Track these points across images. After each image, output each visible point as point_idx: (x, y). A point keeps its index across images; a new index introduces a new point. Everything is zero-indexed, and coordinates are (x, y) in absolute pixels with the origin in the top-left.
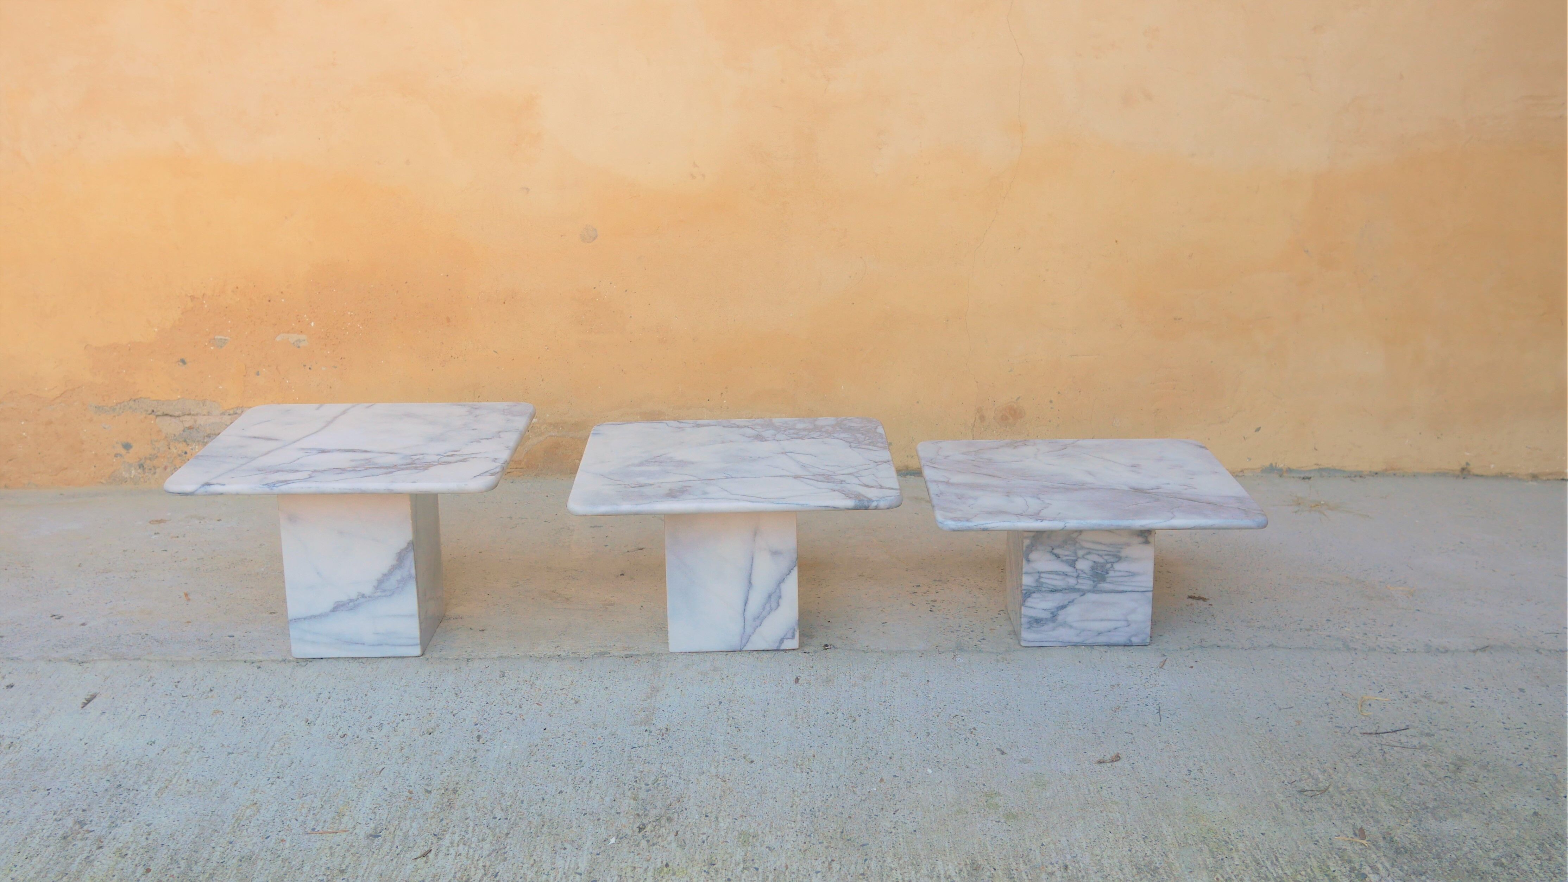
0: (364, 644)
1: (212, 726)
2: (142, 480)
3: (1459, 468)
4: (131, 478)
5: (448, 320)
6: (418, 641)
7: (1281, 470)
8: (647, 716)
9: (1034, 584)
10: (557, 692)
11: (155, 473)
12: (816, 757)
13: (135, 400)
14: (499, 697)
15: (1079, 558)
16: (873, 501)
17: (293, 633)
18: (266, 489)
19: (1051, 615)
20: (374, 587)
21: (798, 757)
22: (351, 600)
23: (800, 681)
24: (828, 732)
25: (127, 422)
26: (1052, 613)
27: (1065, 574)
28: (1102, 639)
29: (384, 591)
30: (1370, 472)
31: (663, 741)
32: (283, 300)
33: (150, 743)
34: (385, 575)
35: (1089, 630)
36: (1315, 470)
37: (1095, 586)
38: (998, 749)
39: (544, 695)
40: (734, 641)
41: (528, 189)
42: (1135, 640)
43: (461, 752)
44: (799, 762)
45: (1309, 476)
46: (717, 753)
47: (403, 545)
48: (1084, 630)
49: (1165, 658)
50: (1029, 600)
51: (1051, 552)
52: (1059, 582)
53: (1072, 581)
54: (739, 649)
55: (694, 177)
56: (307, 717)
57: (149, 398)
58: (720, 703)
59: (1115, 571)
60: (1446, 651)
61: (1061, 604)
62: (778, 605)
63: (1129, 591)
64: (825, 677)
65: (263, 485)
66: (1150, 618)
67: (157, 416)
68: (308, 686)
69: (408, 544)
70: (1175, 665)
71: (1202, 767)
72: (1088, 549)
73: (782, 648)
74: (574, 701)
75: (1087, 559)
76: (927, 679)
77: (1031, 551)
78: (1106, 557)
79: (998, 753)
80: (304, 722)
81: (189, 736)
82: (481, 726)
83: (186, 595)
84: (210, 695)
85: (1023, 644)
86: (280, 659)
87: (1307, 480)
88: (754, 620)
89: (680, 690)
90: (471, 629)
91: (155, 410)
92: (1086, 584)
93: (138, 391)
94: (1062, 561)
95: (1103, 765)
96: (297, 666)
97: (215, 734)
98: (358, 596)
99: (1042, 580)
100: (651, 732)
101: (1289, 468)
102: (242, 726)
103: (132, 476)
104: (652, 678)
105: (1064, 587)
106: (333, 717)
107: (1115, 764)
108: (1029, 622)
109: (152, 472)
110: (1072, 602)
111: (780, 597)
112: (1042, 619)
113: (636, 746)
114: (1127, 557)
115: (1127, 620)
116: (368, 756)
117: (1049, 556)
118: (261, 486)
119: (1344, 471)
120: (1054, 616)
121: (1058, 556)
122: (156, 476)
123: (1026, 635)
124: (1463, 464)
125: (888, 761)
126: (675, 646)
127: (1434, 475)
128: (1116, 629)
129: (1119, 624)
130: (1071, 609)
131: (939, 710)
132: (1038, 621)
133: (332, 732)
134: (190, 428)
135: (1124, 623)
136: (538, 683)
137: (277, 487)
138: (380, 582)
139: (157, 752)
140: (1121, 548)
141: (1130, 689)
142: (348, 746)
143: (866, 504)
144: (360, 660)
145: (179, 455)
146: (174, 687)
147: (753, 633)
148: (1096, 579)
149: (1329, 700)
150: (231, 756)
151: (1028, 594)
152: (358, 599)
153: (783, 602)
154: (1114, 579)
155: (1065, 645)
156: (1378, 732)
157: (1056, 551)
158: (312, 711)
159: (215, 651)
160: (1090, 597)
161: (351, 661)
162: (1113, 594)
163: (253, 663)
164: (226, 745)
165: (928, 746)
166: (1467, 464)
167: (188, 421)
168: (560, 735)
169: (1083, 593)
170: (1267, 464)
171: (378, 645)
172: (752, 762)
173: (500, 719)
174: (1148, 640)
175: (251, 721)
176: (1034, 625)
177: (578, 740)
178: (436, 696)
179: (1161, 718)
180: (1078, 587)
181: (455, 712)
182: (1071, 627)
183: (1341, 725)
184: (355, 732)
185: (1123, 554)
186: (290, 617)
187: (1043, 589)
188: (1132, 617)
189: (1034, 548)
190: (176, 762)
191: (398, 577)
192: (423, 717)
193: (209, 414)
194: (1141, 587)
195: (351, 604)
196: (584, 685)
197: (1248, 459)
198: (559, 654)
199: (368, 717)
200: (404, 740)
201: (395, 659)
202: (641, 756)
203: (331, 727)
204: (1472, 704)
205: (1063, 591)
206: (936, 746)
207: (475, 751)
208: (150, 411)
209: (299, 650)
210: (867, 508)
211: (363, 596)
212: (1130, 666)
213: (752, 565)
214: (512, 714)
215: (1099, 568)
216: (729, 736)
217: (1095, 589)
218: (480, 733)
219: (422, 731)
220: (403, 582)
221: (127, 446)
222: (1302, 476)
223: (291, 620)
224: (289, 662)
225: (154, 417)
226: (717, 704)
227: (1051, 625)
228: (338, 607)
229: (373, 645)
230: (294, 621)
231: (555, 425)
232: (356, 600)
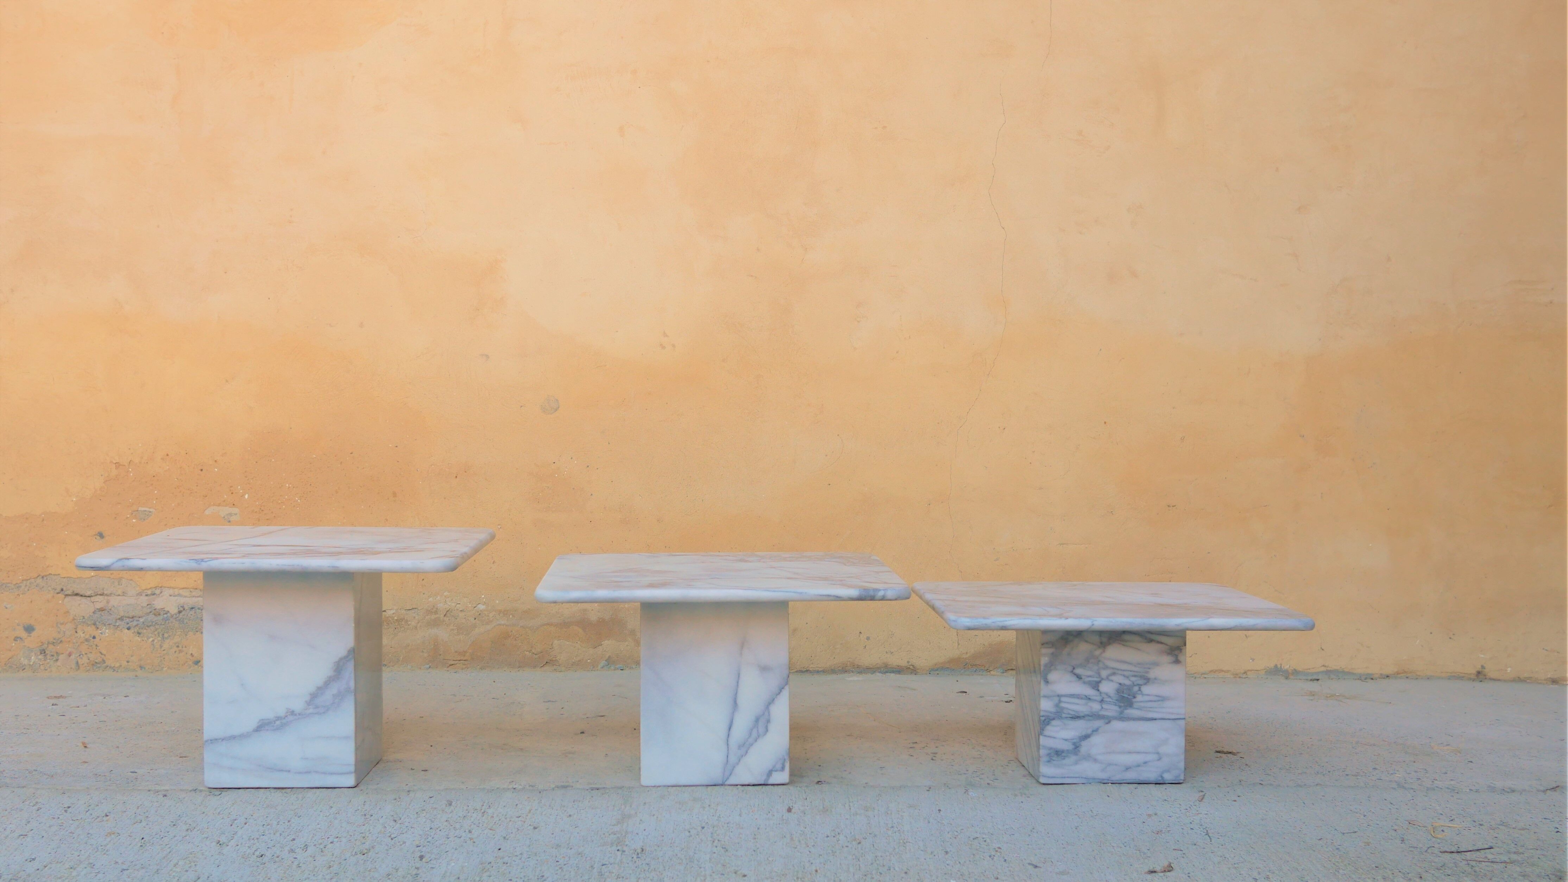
0: (288, 772)
1: (105, 846)
2: (42, 667)
3: (1474, 671)
4: (30, 665)
5: (395, 494)
6: (352, 768)
7: (1287, 671)
8: (618, 838)
9: (1053, 710)
10: (512, 820)
11: (57, 660)
12: (819, 871)
13: (43, 577)
14: (446, 823)
15: (1103, 679)
16: (879, 590)
17: (209, 757)
18: (193, 565)
19: (1073, 747)
20: (306, 702)
21: (798, 872)
22: (278, 718)
23: (793, 810)
24: (830, 852)
25: (31, 602)
26: (1074, 744)
27: (1088, 698)
28: (1131, 775)
29: (317, 707)
30: (1381, 674)
31: (638, 859)
32: (216, 470)
33: (29, 860)
34: (319, 688)
35: (1116, 765)
36: (1323, 672)
37: (1121, 713)
38: (1029, 864)
39: (497, 822)
40: (716, 774)
41: (487, 357)
42: (1168, 777)
43: (401, 870)
44: (800, 875)
45: (1317, 678)
46: (702, 869)
47: (342, 652)
48: (1110, 765)
49: (1203, 793)
50: (1049, 728)
51: (1072, 672)
52: (1080, 707)
53: (1096, 707)
54: (721, 782)
55: (663, 347)
56: (218, 839)
57: (59, 574)
58: (703, 828)
59: (1143, 695)
60: (1513, 791)
61: (1084, 733)
62: (767, 731)
63: (1160, 719)
64: (821, 807)
65: (190, 560)
66: (1183, 750)
67: (67, 595)
68: (221, 813)
69: (349, 651)
70: (1215, 798)
71: (1268, 876)
72: (1113, 668)
73: (771, 781)
74: (532, 827)
75: (1112, 681)
76: (938, 809)
77: (1050, 671)
78: (1133, 679)
79: (1030, 867)
80: (214, 844)
81: (77, 853)
82: (424, 848)
83: (84, 744)
84: (105, 819)
85: (1042, 780)
86: (190, 789)
87: (1316, 681)
88: (740, 747)
89: (655, 817)
90: (411, 769)
91: (64, 589)
92: (1111, 710)
93: (48, 567)
94: (1084, 683)
95: (1154, 874)
96: (209, 795)
97: (108, 853)
98: (287, 713)
99: (1063, 705)
100: (624, 851)
101: (1295, 670)
102: (141, 846)
103: (31, 663)
104: (623, 807)
105: (1087, 713)
106: (249, 839)
107: (1168, 874)
108: (1049, 755)
109: (54, 659)
110: (1096, 731)
111: (768, 721)
112: (1063, 751)
113: (607, 863)
114: (1155, 679)
115: (1158, 753)
116: (290, 873)
117: (1069, 677)
118: (188, 561)
119: (1353, 674)
120: (1076, 747)
121: (1079, 677)
122: (59, 663)
123: (1047, 771)
124: (1479, 668)
125: (904, 875)
126: (648, 777)
127: (1450, 678)
128: (1145, 763)
129: (1149, 757)
130: (1095, 739)
131: (956, 834)
132: (1058, 754)
133: (247, 852)
134: (102, 610)
135: (1155, 757)
136: (490, 811)
137: (206, 562)
138: (314, 696)
139: (37, 868)
140: (1149, 669)
141: (1170, 817)
142: (266, 865)
143: (872, 593)
144: (284, 790)
145: (87, 640)
146: (63, 811)
147: (738, 764)
148: (1122, 705)
149: (1396, 827)
150: (125, 872)
151: (1046, 721)
152: (286, 716)
153: (772, 727)
154: (1142, 704)
155: (1088, 781)
156: (1459, 851)
157: (1078, 671)
158: (225, 834)
159: (114, 783)
160: (1117, 725)
161: (272, 790)
162: (1141, 723)
163: (157, 792)
164: (120, 862)
165: (947, 862)
166: (1483, 667)
167: (100, 602)
168: (518, 853)
169: (1108, 720)
170: (1272, 665)
171: (306, 773)
172: (745, 876)
173: (446, 842)
174: (1182, 777)
175: (151, 842)
176: (1054, 758)
177: (539, 859)
178: (371, 822)
179: (1211, 839)
180: (1102, 713)
181: (393, 836)
182: (1095, 760)
183: (1415, 846)
184: (275, 853)
185: (1152, 674)
186: (206, 736)
187: (1064, 715)
188: (1163, 749)
189: (1052, 668)
190: (59, 876)
191: (334, 690)
192: (356, 840)
193: (124, 594)
194: (1172, 714)
195: (278, 723)
196: (544, 813)
197: (1251, 659)
198: (514, 787)
199: (291, 839)
200: (333, 859)
202: (614, 871)
203: (247, 848)
204: (1557, 830)
205: (1086, 718)
206: (958, 862)
207: (418, 868)
208: (58, 590)
209: (213, 778)
210: (872, 599)
211: (293, 713)
212: (1165, 800)
213: (738, 683)
214: (460, 838)
215: (1125, 691)
216: (715, 855)
217: (1122, 716)
218: (422, 854)
219: (354, 851)
220: (340, 696)
221: (29, 629)
222: (1310, 678)
223: (207, 741)
224: (201, 791)
225: (63, 596)
226: (699, 828)
227: (1073, 758)
228: (262, 726)
229: (300, 773)
230: (210, 742)
231: (505, 613)
232: (284, 718)
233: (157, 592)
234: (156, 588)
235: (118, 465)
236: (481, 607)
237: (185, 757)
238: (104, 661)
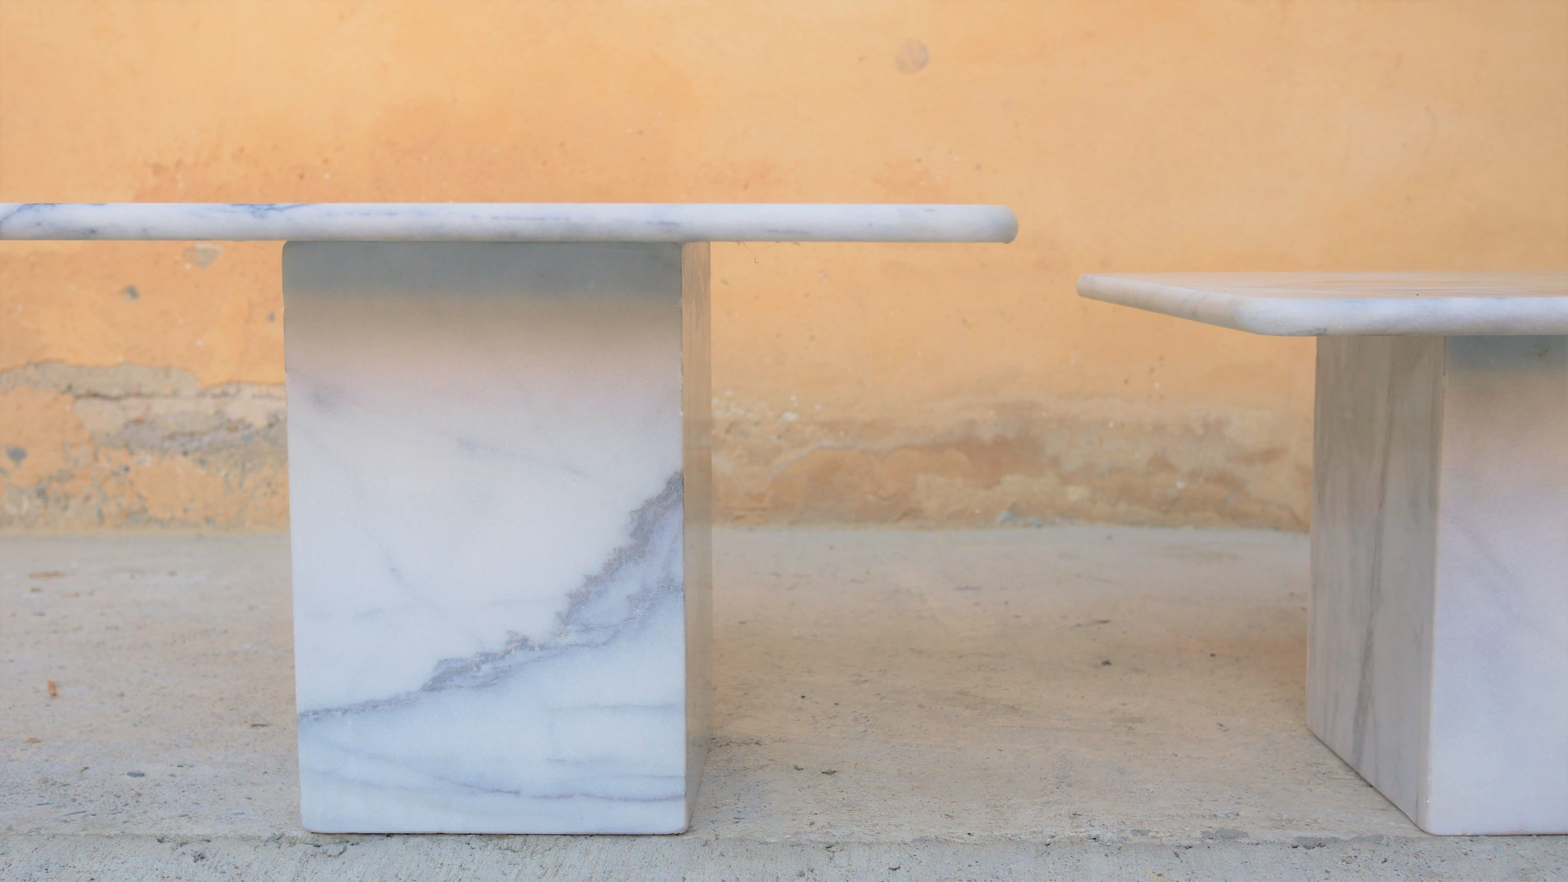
0: (517, 793)
2: (41, 520)
4: (20, 516)
6: (680, 787)
11: (66, 508)
13: (37, 365)
17: (309, 754)
20: (559, 615)
22: (487, 657)
25: (19, 407)
29: (587, 629)
32: (327, 176)
34: (592, 580)
47: (654, 486)
57: (64, 361)
67: (78, 397)
69: (670, 483)
83: (53, 686)
86: (266, 835)
90: (797, 768)
91: (74, 385)
93: (45, 347)
96: (314, 856)
98: (509, 642)
103: (23, 513)
109: (62, 506)
122: (68, 513)
134: (138, 422)
137: (281, 210)
138: (579, 600)
144: (504, 843)
145: (115, 474)
152: (508, 652)
159: (81, 809)
161: (476, 843)
163: (182, 845)
167: (135, 408)
171: (561, 796)
186: (302, 703)
191: (632, 585)
193: (175, 394)
195: (486, 668)
198: (1095, 834)
201: (608, 839)
208: (64, 388)
211: (524, 643)
220: (647, 602)
221: (17, 455)
223: (304, 715)
224: (292, 843)
225: (73, 398)
228: (447, 678)
229: (546, 797)
230: (311, 717)
231: (831, 427)
232: (503, 657)
233: (232, 390)
234: (229, 383)
235: (158, 169)
236: (790, 417)
237: (262, 726)
238: (144, 510)
